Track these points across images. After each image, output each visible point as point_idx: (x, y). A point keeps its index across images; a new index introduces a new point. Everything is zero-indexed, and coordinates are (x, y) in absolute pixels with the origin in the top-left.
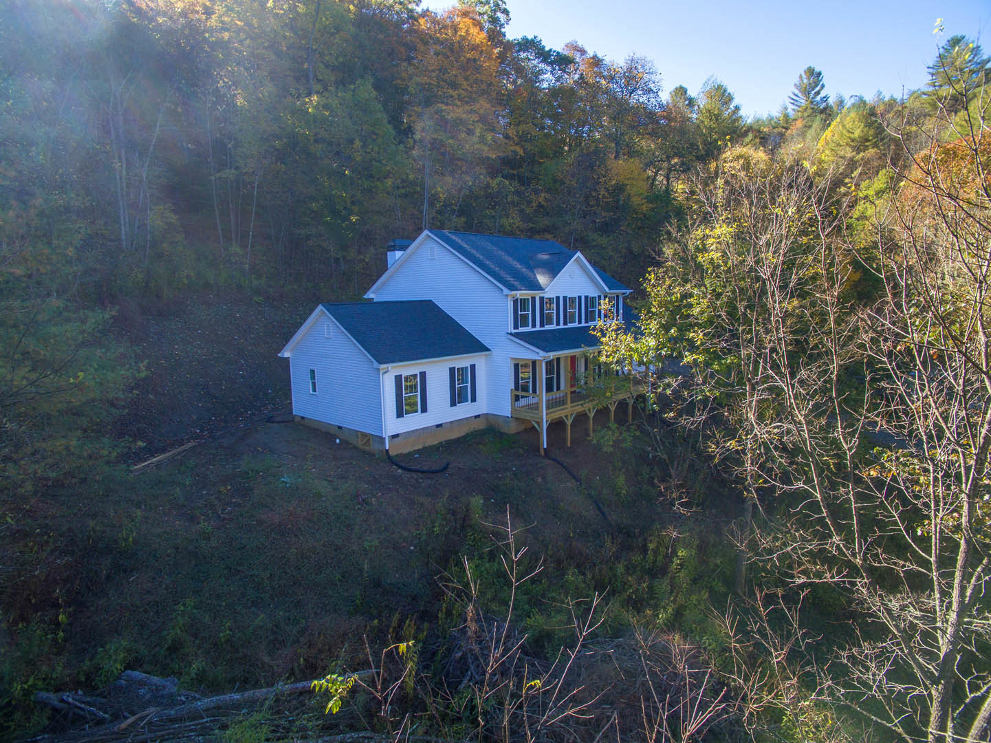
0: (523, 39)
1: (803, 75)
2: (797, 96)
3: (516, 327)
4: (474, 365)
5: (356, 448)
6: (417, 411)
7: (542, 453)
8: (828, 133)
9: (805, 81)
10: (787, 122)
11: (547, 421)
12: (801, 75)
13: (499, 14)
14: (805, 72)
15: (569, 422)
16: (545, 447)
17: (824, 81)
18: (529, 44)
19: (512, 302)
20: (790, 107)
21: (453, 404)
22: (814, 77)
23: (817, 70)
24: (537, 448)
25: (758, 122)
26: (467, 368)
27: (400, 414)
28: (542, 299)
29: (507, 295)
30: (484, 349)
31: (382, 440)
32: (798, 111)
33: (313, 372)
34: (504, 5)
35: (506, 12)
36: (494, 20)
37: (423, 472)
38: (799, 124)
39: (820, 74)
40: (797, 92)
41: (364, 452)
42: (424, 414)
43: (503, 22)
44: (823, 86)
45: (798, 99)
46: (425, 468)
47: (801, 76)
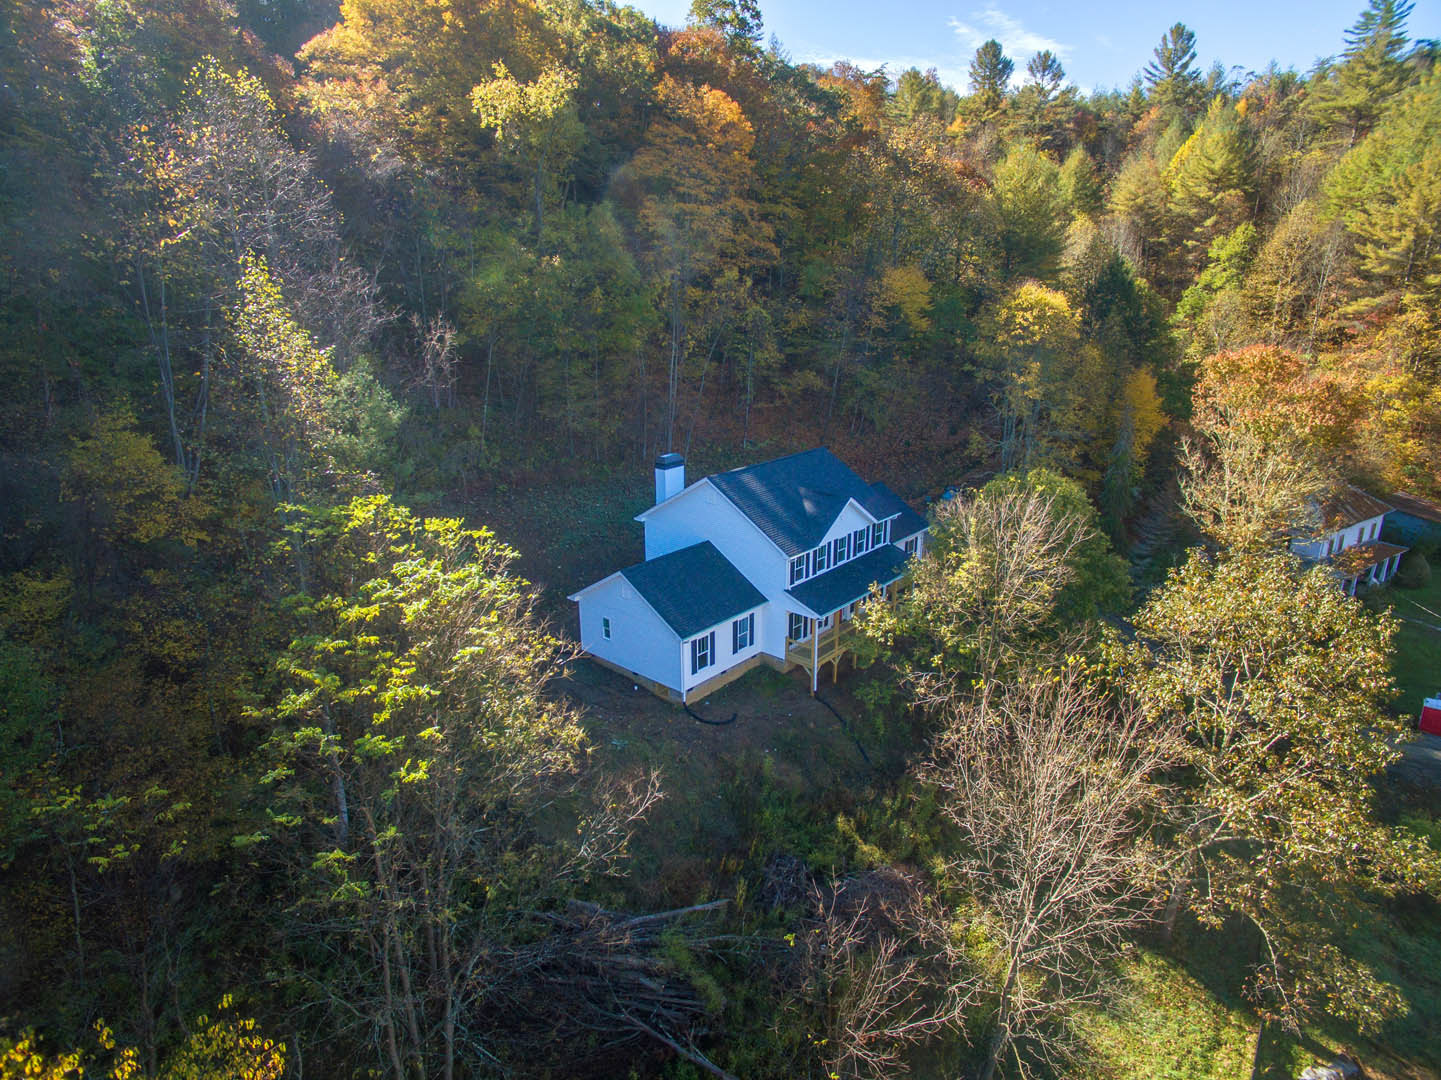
1: (1169, 37)
2: (1155, 67)
3: (792, 582)
4: (753, 616)
5: (653, 695)
6: (707, 665)
7: (813, 694)
8: (1184, 150)
9: (1170, 46)
10: (1137, 107)
11: (818, 666)
12: (1165, 36)
14: (1172, 32)
15: (835, 664)
16: (816, 690)
17: (1196, 48)
19: (790, 564)
20: (1146, 84)
21: (735, 651)
22: (1183, 37)
23: (1189, 28)
24: (808, 689)
25: (1099, 100)
26: (747, 620)
27: (694, 671)
29: (786, 559)
30: (764, 600)
31: (680, 695)
32: (1156, 92)
33: (606, 623)
37: (717, 724)
38: (1154, 114)
39: (1191, 36)
40: (1156, 62)
41: (662, 700)
42: (712, 666)
44: (1193, 56)
45: (1157, 73)
46: (718, 720)
47: (1164, 38)
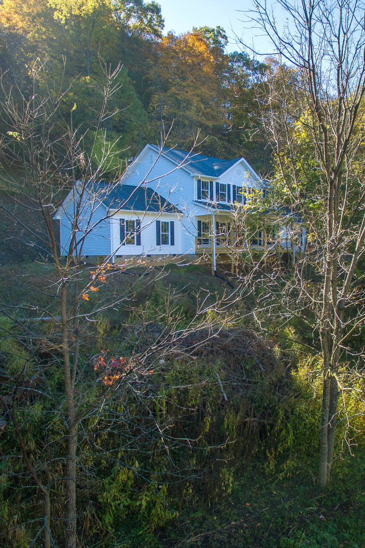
0: (234, 53)
3: (199, 198)
4: (173, 222)
6: (134, 244)
7: (213, 274)
11: (216, 254)
13: (220, 39)
15: (232, 258)
16: (215, 270)
18: (240, 57)
19: (196, 182)
21: (158, 244)
24: (210, 271)
26: (168, 223)
27: (122, 243)
28: (217, 184)
29: (193, 177)
30: (179, 211)
34: (224, 33)
35: (225, 37)
36: (216, 42)
42: (139, 246)
43: (223, 44)
